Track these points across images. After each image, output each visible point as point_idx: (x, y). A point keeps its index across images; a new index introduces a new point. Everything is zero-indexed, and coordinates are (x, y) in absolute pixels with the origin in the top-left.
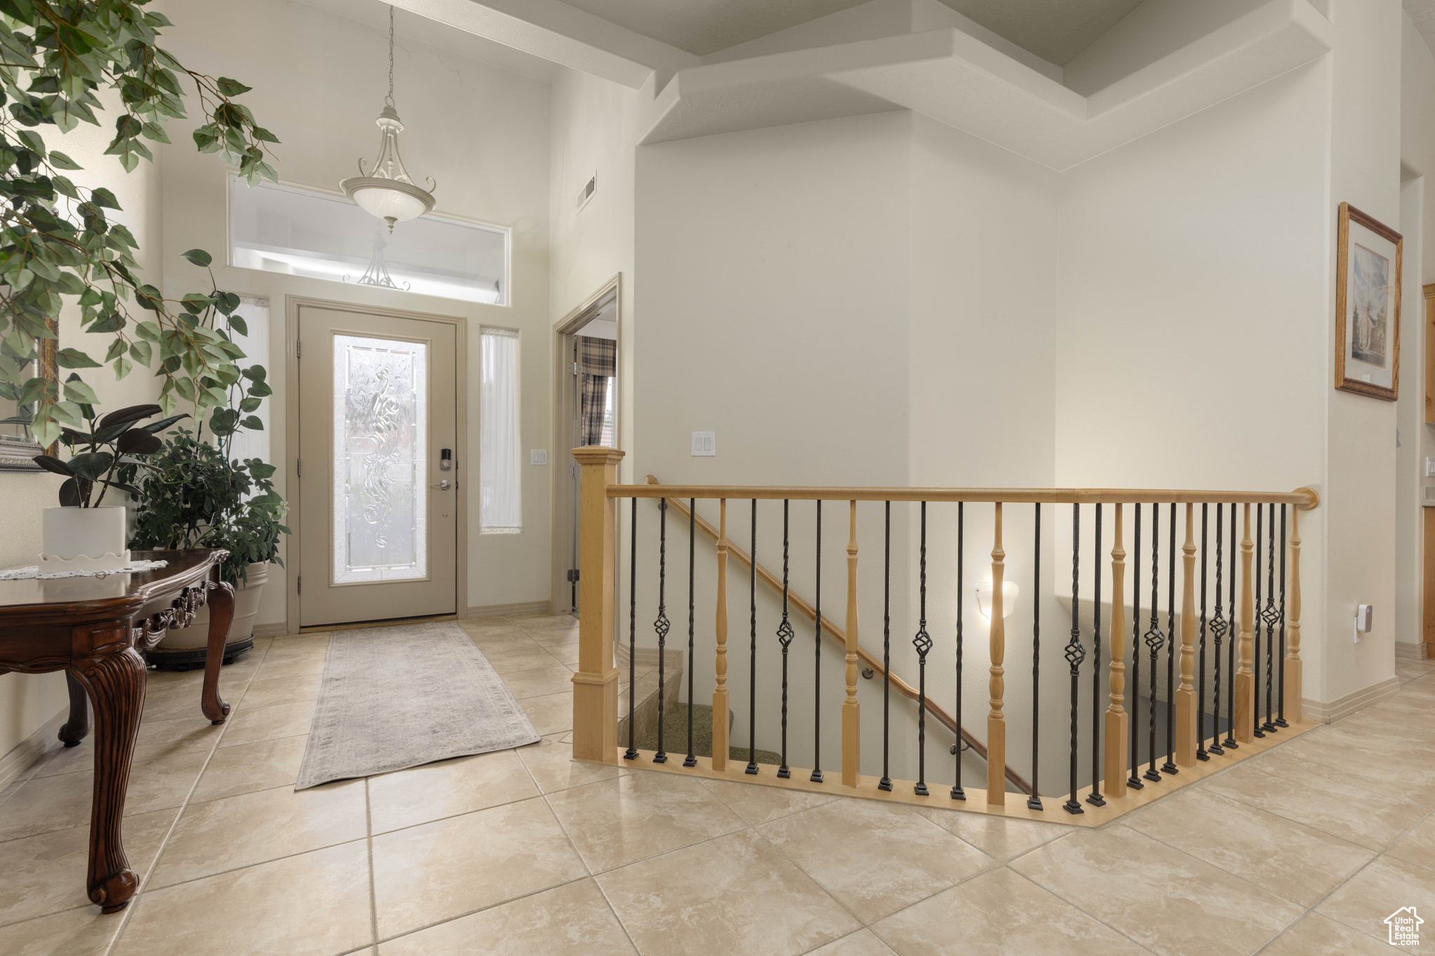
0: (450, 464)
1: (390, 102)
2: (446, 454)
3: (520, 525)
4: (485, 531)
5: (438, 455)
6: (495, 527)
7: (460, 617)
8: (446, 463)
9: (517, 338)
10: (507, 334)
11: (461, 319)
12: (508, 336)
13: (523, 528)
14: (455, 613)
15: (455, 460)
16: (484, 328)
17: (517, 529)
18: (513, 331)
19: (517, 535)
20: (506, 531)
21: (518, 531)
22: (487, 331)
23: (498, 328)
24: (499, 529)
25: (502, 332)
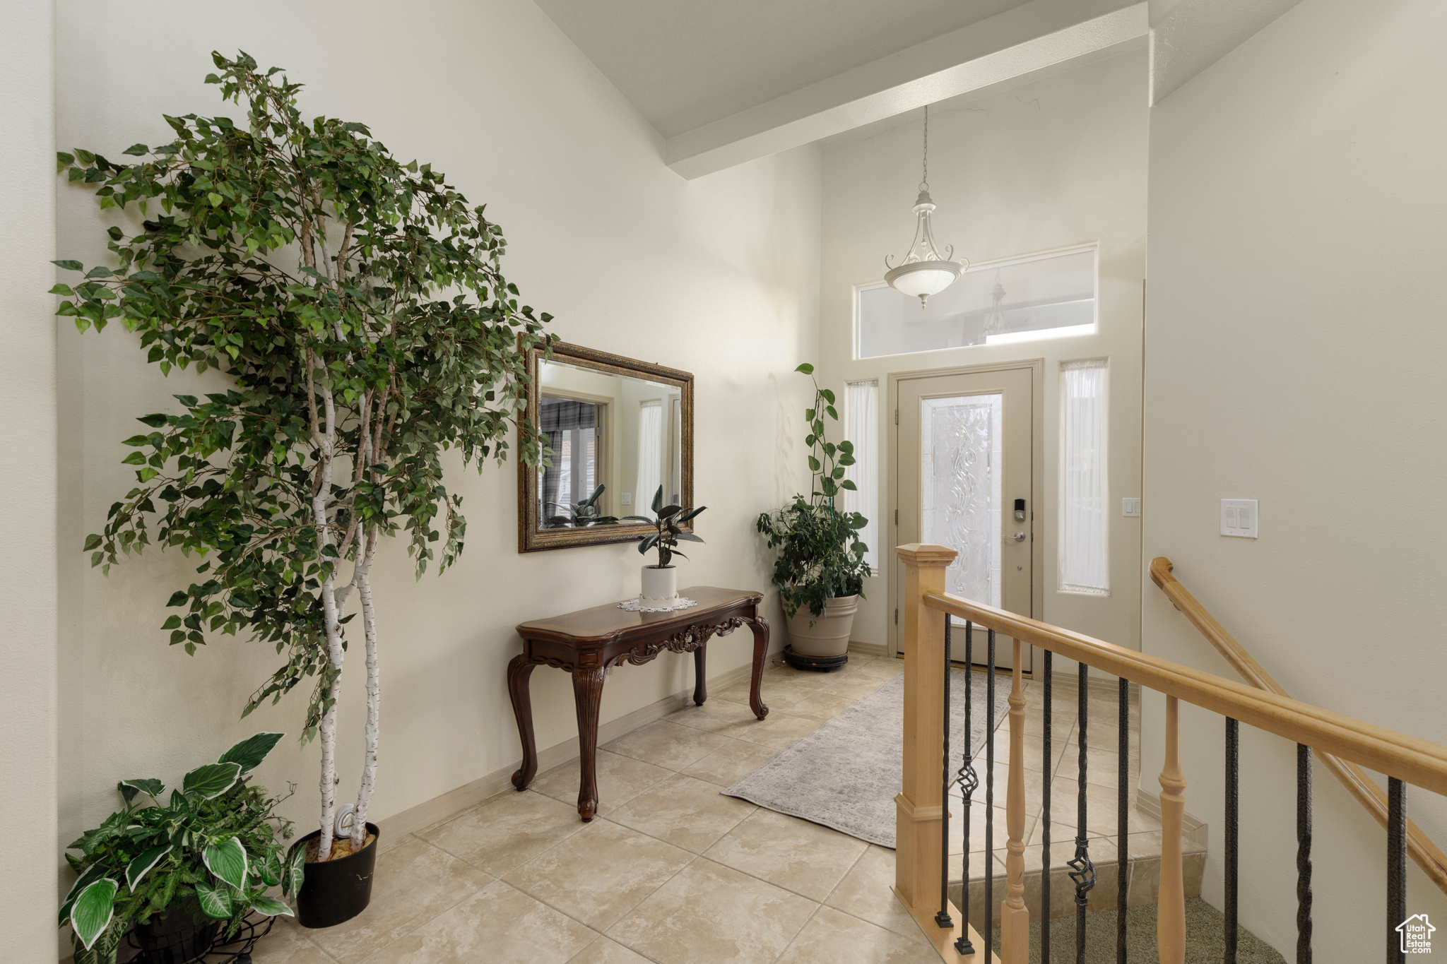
0: (1024, 516)
1: (924, 187)
2: (1020, 505)
3: (1107, 587)
4: (1066, 589)
5: (1012, 505)
6: (1077, 586)
7: (1034, 678)
8: (1020, 515)
9: (1105, 367)
10: (1094, 365)
11: (1037, 360)
12: (1096, 367)
13: (1111, 591)
14: (1031, 673)
15: (1030, 512)
16: (1063, 365)
17: (1103, 592)
18: (1100, 360)
19: (1101, 599)
20: (1090, 592)
21: (1103, 594)
22: (1070, 366)
23: (1083, 361)
24: (1082, 589)
25: (1088, 364)
